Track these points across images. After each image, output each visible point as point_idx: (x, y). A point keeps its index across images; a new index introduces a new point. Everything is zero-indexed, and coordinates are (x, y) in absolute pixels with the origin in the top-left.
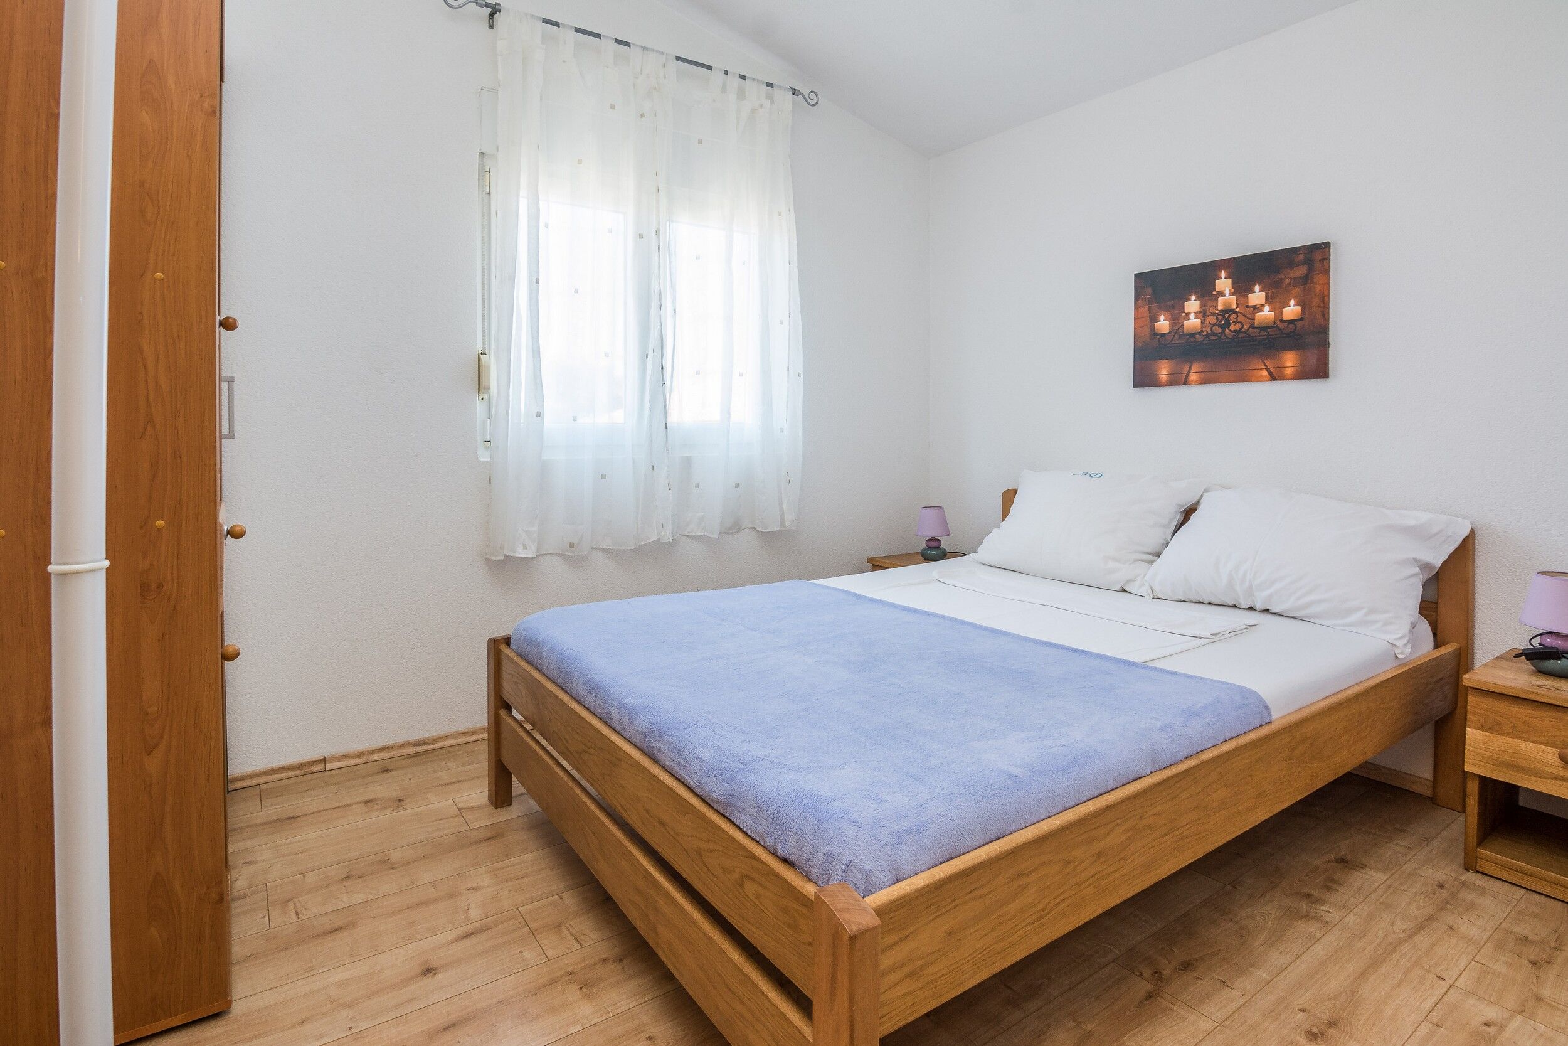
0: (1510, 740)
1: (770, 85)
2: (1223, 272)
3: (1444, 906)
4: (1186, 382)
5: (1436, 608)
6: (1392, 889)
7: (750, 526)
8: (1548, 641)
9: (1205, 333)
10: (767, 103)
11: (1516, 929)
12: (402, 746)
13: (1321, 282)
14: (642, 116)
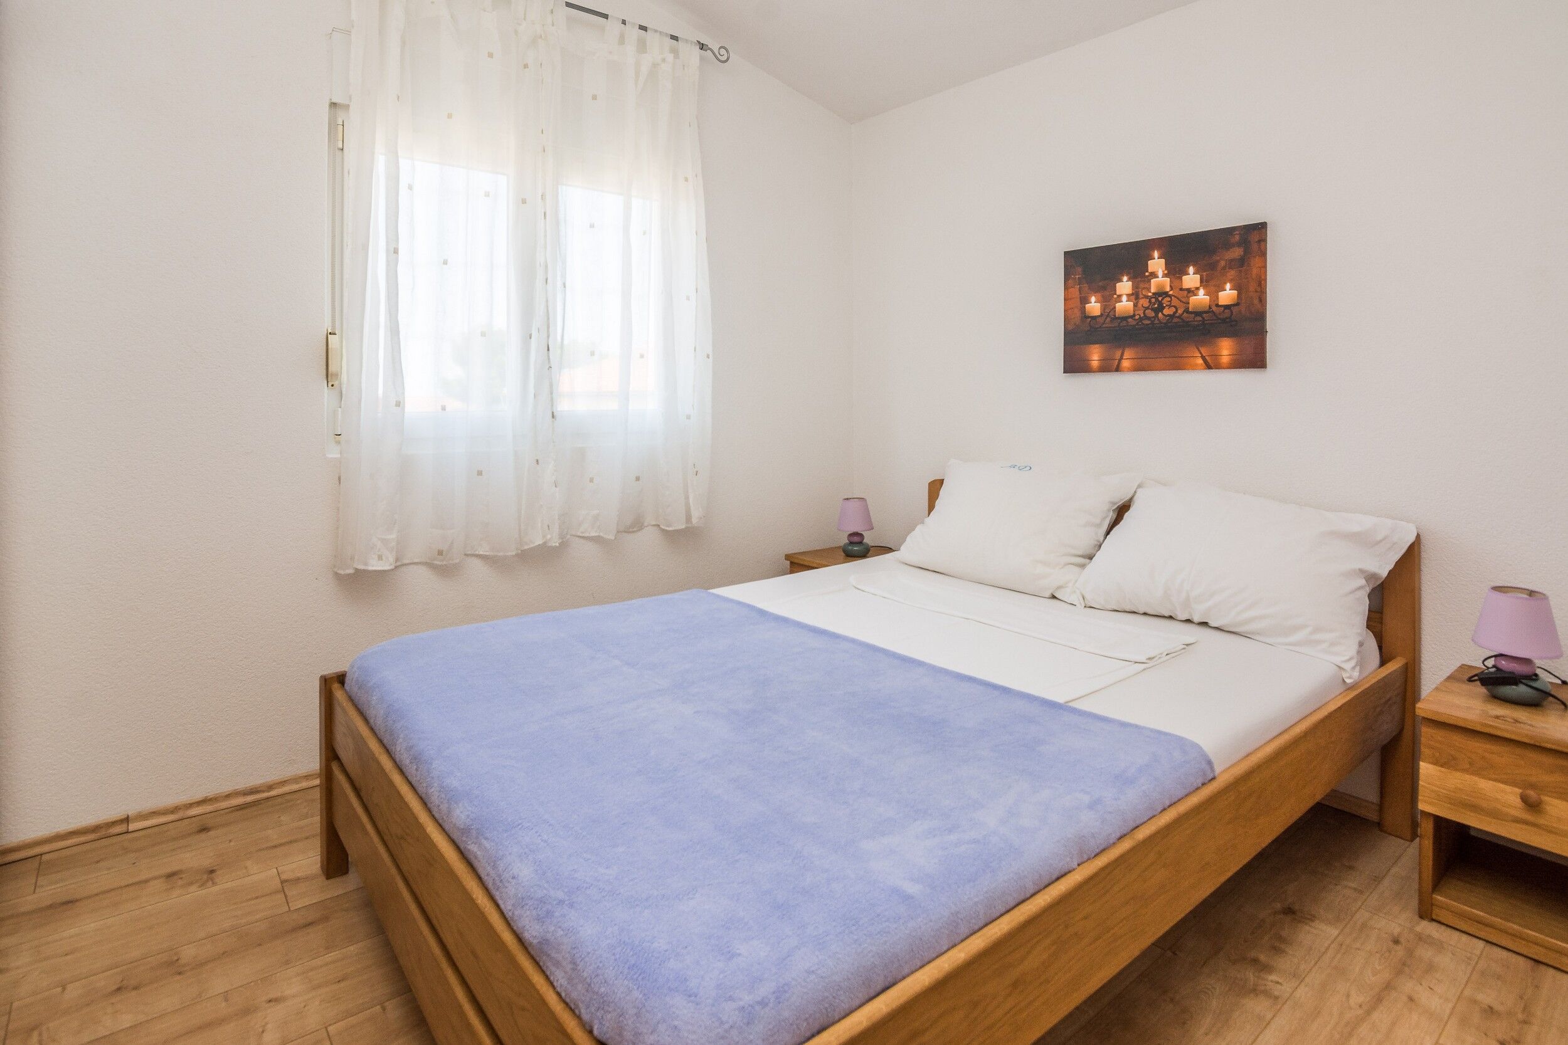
0: (1467, 777)
1: (674, 38)
2: (1156, 251)
3: (1401, 969)
4: (1118, 369)
5: (1382, 618)
6: (1344, 947)
7: (654, 523)
8: (1503, 664)
9: (1137, 317)
10: (670, 57)
11: (1480, 997)
12: (228, 796)
13: (1257, 265)
14: (526, 66)
